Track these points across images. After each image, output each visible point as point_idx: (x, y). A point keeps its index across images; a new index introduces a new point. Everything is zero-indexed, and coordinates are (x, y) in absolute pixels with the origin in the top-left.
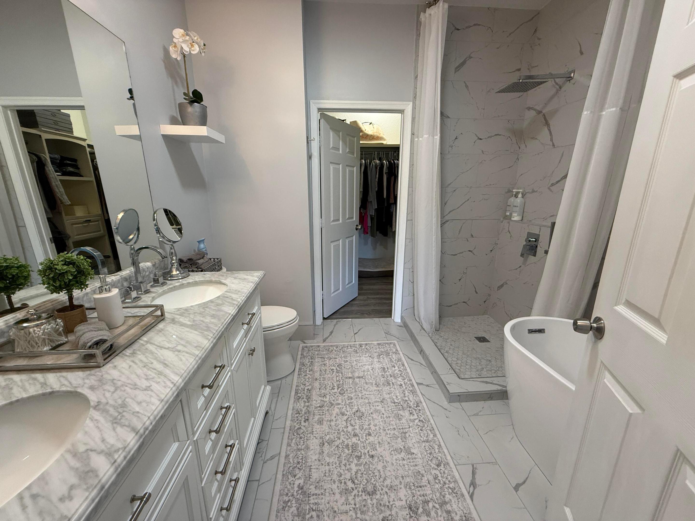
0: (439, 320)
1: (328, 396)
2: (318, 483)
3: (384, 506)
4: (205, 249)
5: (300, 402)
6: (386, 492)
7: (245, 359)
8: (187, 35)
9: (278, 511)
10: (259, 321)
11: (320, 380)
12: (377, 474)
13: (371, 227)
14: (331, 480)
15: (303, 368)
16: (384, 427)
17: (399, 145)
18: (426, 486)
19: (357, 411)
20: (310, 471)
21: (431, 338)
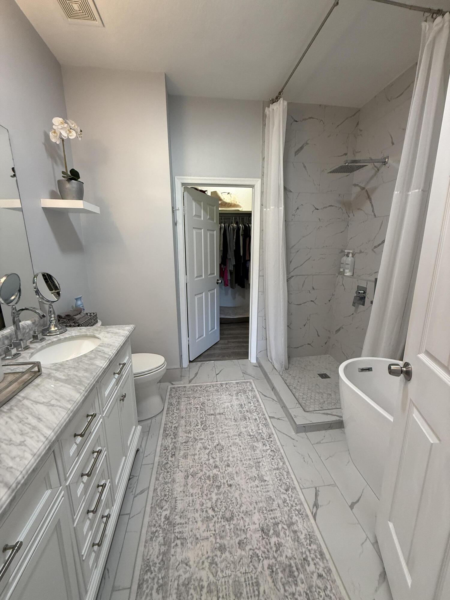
0: (288, 360)
1: (192, 432)
2: (182, 513)
3: (240, 530)
4: (82, 306)
5: (168, 439)
6: (242, 518)
7: (116, 404)
8: (66, 123)
9: (146, 542)
10: (130, 368)
11: (186, 418)
12: (234, 501)
13: (231, 280)
14: (195, 509)
15: (171, 408)
16: (241, 458)
17: (251, 211)
18: (276, 509)
19: (218, 445)
20: (176, 502)
21: (281, 376)
